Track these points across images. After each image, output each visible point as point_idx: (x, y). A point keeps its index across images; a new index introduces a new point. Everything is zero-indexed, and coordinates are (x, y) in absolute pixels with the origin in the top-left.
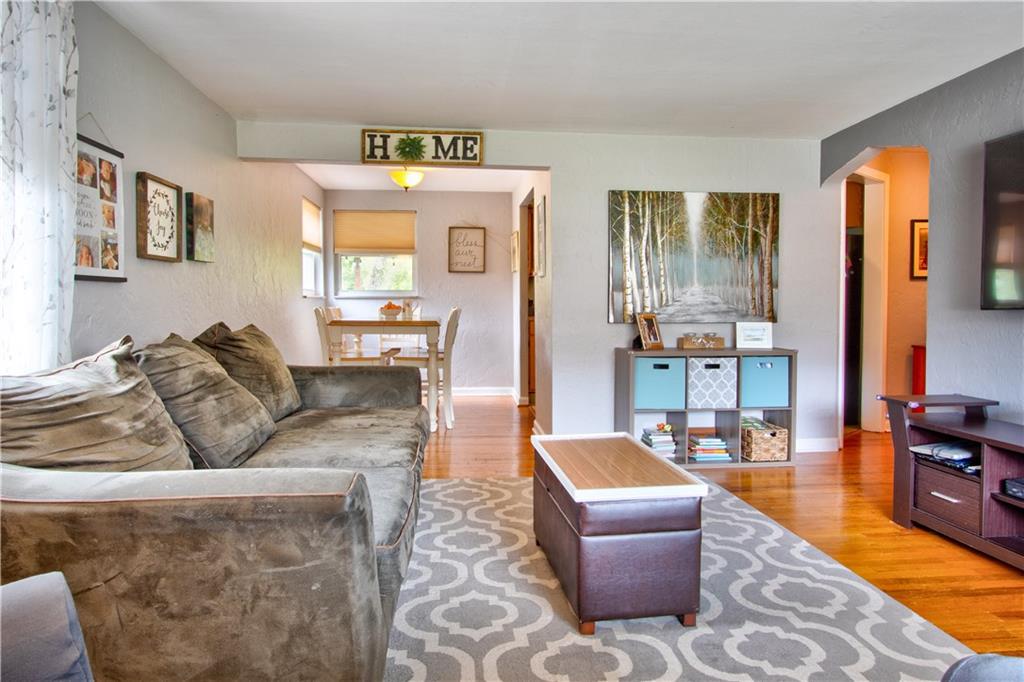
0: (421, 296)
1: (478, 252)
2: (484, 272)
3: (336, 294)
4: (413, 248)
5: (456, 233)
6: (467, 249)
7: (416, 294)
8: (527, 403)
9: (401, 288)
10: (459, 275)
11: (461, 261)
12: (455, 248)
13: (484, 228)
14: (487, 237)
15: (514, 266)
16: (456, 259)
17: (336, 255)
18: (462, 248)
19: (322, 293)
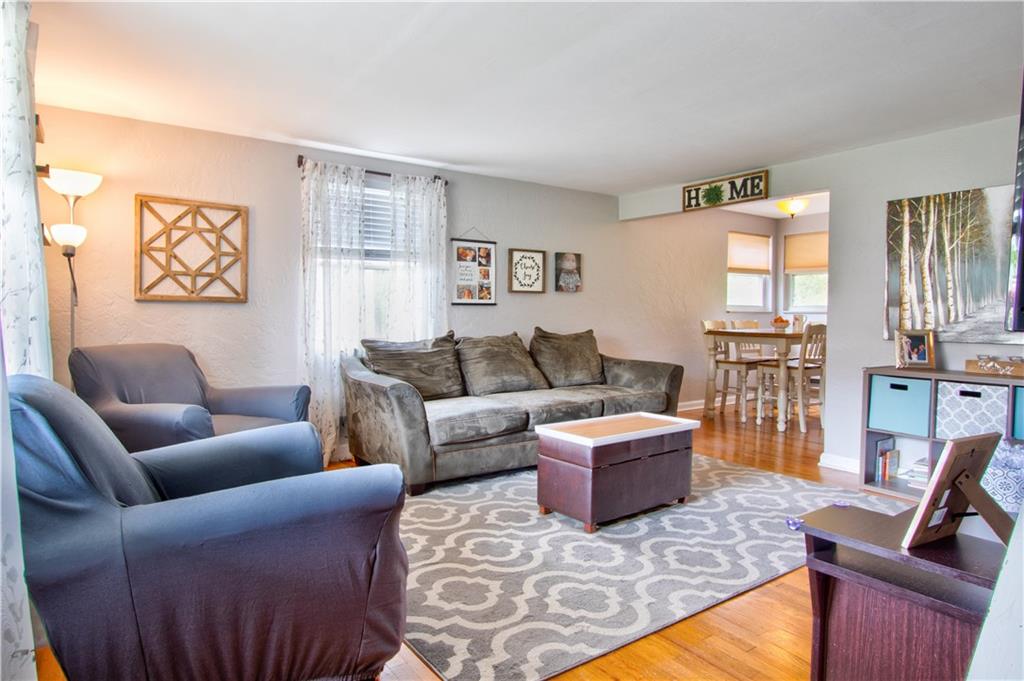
17: (787, 275)
19: (770, 308)
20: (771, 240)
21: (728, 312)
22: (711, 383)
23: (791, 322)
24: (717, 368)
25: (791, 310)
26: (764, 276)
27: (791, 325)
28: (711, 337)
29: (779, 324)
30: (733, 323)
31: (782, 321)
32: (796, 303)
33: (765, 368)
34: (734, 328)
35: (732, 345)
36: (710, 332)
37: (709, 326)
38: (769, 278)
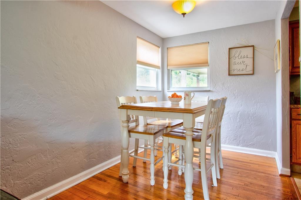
0: (211, 90)
1: (249, 62)
2: (253, 74)
3: (168, 89)
4: (207, 63)
5: (233, 51)
6: (241, 60)
7: (208, 89)
8: (289, 174)
9: (200, 86)
10: (236, 77)
11: (237, 68)
12: (232, 60)
13: (253, 46)
14: (255, 51)
15: (277, 67)
16: (233, 67)
17: (168, 70)
18: (237, 60)
19: (160, 89)
20: (160, 49)
21: (137, 90)
22: (125, 151)
23: (183, 97)
24: (130, 136)
25: (171, 89)
26: (157, 69)
27: (183, 99)
28: (124, 111)
29: (176, 99)
30: (141, 98)
31: (177, 97)
32: (173, 86)
33: (170, 138)
34: (142, 102)
35: (141, 119)
36: (123, 107)
37: (122, 100)
38: (160, 71)
